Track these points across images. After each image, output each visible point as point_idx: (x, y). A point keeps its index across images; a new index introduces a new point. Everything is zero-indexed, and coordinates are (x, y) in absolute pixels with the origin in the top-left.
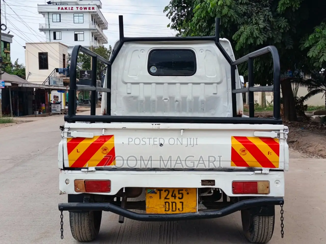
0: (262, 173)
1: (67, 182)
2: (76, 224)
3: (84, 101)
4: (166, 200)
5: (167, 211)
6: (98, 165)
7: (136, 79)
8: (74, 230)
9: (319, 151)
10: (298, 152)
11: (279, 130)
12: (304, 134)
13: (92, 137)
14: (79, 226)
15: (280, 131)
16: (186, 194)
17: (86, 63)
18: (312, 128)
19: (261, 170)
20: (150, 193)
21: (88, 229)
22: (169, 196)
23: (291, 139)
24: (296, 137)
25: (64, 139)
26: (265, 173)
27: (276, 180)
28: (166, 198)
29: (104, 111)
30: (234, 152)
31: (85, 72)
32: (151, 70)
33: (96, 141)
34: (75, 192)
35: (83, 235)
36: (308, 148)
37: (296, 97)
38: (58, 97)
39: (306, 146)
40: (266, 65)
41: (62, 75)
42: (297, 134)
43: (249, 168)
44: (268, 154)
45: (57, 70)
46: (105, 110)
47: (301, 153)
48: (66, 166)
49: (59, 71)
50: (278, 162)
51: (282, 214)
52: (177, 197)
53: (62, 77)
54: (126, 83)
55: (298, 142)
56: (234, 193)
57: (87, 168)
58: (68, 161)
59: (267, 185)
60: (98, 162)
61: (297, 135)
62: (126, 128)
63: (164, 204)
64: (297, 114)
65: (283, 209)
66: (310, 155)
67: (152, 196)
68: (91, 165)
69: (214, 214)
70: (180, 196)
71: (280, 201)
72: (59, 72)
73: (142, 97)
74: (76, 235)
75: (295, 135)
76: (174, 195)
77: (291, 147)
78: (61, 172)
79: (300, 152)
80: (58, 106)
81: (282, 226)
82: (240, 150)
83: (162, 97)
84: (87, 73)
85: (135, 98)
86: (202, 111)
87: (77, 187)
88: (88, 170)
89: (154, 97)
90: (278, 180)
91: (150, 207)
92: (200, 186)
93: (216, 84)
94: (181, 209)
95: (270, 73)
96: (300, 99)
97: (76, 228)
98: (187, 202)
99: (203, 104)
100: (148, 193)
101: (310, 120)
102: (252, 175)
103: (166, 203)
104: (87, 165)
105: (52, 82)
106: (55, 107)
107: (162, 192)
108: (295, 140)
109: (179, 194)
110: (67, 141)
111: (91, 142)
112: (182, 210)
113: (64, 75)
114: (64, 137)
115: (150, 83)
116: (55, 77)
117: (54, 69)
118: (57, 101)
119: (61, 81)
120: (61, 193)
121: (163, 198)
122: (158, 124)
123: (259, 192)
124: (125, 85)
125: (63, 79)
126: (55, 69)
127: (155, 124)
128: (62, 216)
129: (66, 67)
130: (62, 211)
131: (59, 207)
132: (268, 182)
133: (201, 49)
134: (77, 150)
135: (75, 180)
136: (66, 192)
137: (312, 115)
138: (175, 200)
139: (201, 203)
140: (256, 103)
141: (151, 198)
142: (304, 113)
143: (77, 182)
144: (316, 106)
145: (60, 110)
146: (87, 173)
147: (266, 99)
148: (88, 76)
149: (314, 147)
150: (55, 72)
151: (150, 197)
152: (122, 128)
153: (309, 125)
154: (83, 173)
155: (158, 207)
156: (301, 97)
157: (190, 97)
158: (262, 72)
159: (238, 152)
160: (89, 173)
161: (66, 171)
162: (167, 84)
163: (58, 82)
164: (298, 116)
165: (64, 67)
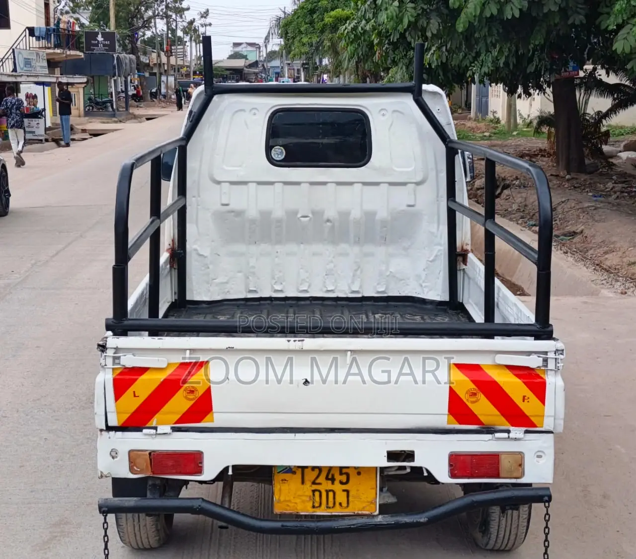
0: (509, 437)
1: (114, 454)
2: (128, 522)
3: (97, 103)
4: (315, 487)
5: (317, 507)
6: (176, 423)
7: (241, 176)
8: (123, 532)
9: (629, 265)
10: (585, 268)
11: (546, 353)
12: (600, 216)
13: (164, 366)
14: (136, 525)
15: (548, 354)
16: (356, 474)
17: (100, 11)
18: (618, 193)
19: (508, 432)
20: (284, 473)
21: (154, 530)
22: (322, 479)
23: (571, 224)
24: (581, 222)
25: (106, 370)
26: (515, 437)
27: (539, 451)
28: (314, 483)
29: (171, 243)
30: (453, 396)
31: (97, 37)
32: (272, 155)
33: (170, 375)
34: (130, 473)
35: (143, 539)
36: (606, 256)
37: (585, 114)
38: (35, 97)
39: (602, 249)
40: (520, 53)
41: (43, 43)
42: (584, 214)
43: (484, 428)
44: (524, 401)
45: (31, 31)
46: (173, 241)
47: (590, 270)
48: (110, 424)
49: (37, 34)
50: (543, 416)
51: (547, 521)
52: (336, 479)
53: (42, 48)
54: (219, 183)
55: (586, 237)
56: (453, 475)
57: (155, 428)
58: (116, 414)
59: (519, 460)
60: (178, 417)
61: (583, 216)
62: (233, 348)
63: (311, 494)
64: (587, 152)
65: (549, 512)
66: (610, 279)
67: (287, 479)
68: (163, 421)
69: (412, 520)
70: (344, 478)
71: (542, 496)
72: (36, 37)
73: (253, 213)
74: (127, 540)
75: (578, 216)
76: (330, 477)
77: (569, 254)
78: (101, 434)
79: (587, 268)
80: (38, 124)
81: (546, 544)
82: (467, 393)
83: (296, 213)
84: (102, 39)
85: (239, 213)
86: (383, 241)
87: (135, 465)
88: (157, 430)
89: (278, 213)
90: (542, 450)
91: (282, 499)
92: (385, 463)
93: (413, 185)
94: (344, 504)
95: (528, 71)
96: (594, 116)
97: (129, 528)
98: (358, 490)
99: (385, 227)
100: (278, 473)
101: (614, 167)
102: (489, 440)
103: (314, 491)
104: (154, 422)
105: (20, 61)
106: (31, 125)
107: (306, 470)
108: (580, 228)
109: (341, 474)
110: (113, 375)
111: (162, 377)
112: (348, 506)
113: (48, 43)
114: (105, 367)
115: (272, 183)
116: (28, 48)
117: (24, 29)
118: (33, 107)
119: (42, 59)
120: (102, 477)
121: (308, 484)
122: (299, 341)
123: (502, 475)
124: (218, 186)
125: (47, 54)
126: (27, 28)
127: (295, 341)
128: (105, 525)
129: (52, 26)
130: (106, 516)
131: (100, 508)
132: (521, 454)
133: (382, 109)
134: (134, 392)
135: (130, 452)
136: (111, 473)
137: (620, 152)
138: (333, 486)
139: (385, 489)
140: (495, 117)
141: (284, 482)
142: (601, 150)
143: (133, 457)
144: (629, 125)
145: (43, 132)
146: (154, 436)
147: (517, 109)
148: (104, 45)
149: (620, 253)
150: (25, 36)
151: (282, 480)
152: (226, 348)
153: (610, 185)
154: (147, 437)
155: (298, 501)
156: (595, 113)
157: (356, 214)
158: (511, 67)
159: (462, 394)
160: (158, 437)
161: (112, 433)
162: (308, 184)
163: (34, 62)
164: (587, 162)
165: (47, 23)
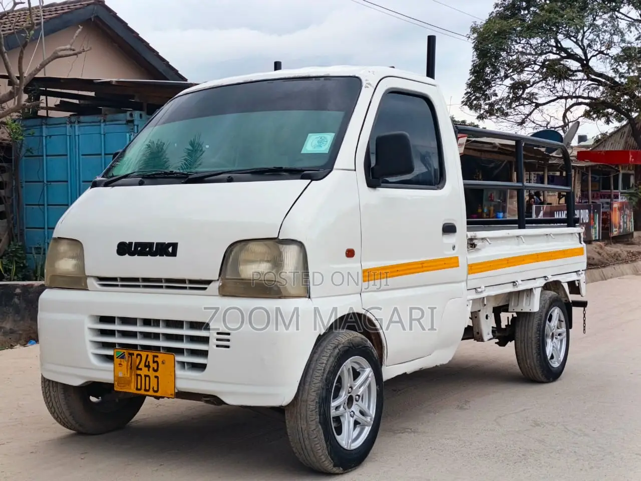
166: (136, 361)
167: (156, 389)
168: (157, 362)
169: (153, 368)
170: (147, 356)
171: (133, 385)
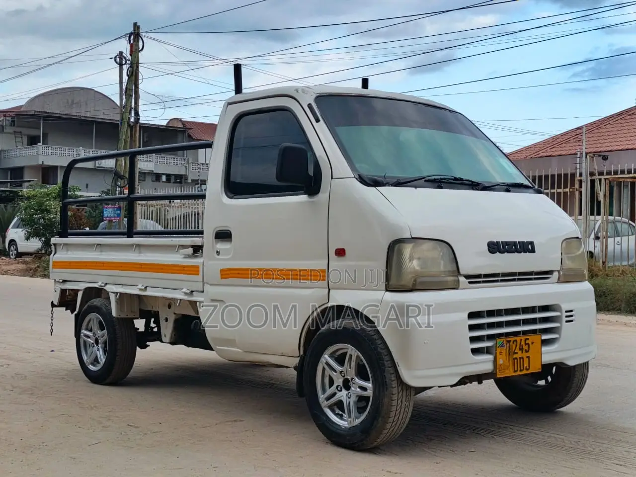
166: (512, 346)
167: (528, 368)
168: (528, 344)
169: (526, 350)
170: (521, 340)
171: (511, 368)
